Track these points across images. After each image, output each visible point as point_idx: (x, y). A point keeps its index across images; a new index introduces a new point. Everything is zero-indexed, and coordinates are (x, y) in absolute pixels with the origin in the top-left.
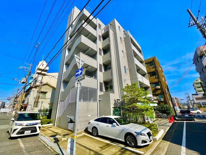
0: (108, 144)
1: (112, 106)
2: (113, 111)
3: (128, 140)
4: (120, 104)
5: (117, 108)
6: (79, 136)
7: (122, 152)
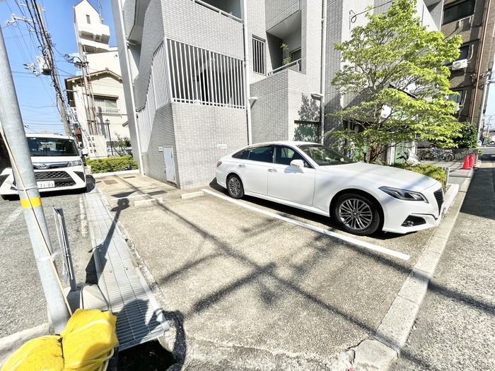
0: (270, 221)
1: (294, 115)
2: (296, 132)
3: (342, 211)
4: (320, 113)
5: (309, 126)
6: (191, 196)
7: (316, 248)
